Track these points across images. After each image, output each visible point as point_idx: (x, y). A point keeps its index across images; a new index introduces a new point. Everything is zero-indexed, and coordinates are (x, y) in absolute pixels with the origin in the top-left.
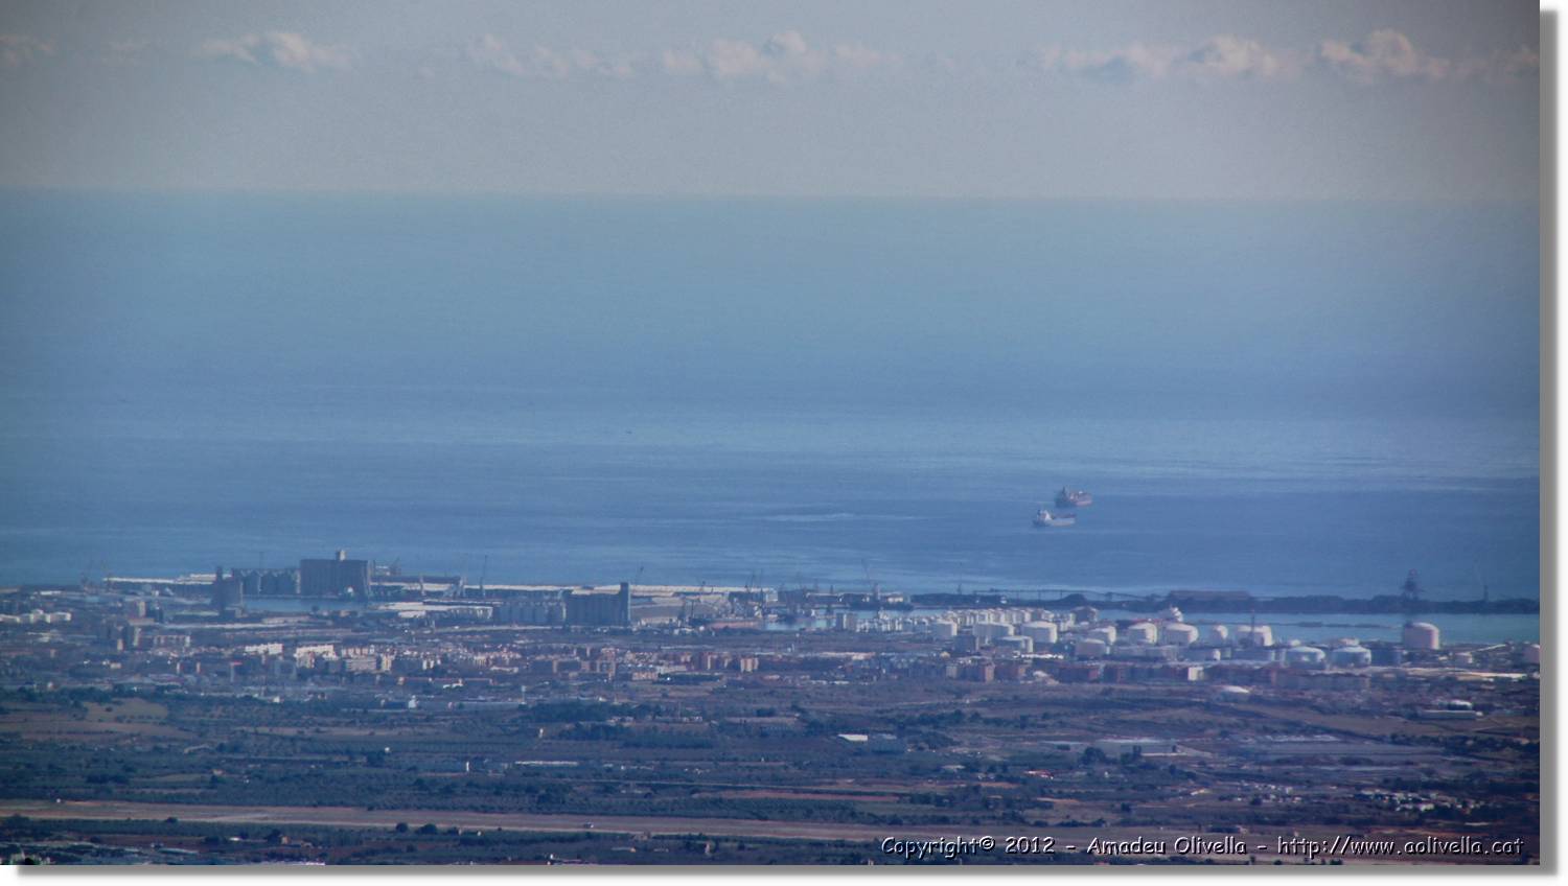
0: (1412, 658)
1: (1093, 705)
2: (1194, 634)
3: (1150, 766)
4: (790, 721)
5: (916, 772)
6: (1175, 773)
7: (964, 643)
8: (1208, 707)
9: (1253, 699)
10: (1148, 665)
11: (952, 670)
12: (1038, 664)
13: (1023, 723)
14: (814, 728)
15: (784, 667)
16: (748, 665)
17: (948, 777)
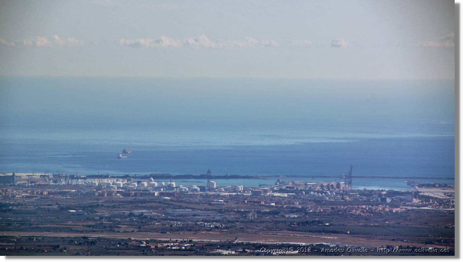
0: (209, 190)
1: (131, 202)
2: (156, 184)
3: (146, 217)
4: (56, 207)
5: (88, 219)
6: (152, 219)
7: (99, 187)
8: (160, 202)
9: (171, 200)
10: (145, 192)
11: (97, 194)
12: (118, 192)
13: (114, 207)
14: (62, 209)
15: (55, 194)
16: (45, 193)
17: (95, 220)
